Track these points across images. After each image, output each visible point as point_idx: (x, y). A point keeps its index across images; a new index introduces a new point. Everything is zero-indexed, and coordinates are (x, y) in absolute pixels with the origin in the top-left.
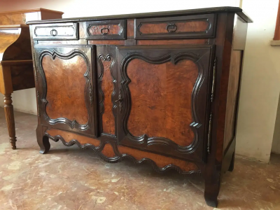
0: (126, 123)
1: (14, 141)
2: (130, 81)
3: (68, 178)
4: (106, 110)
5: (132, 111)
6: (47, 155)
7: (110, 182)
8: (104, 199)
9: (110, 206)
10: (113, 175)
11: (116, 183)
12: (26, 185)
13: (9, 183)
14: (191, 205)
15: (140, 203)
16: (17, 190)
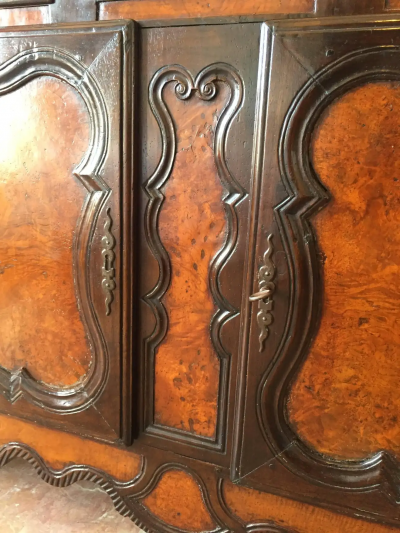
0: (286, 392)
2: (327, 200)
4: (176, 329)
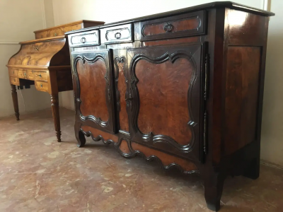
1: (59, 135)
2: (138, 80)
3: (90, 168)
4: (122, 108)
5: (140, 110)
6: (83, 148)
7: (124, 176)
8: (111, 189)
9: (113, 196)
10: (129, 171)
11: (128, 178)
12: (55, 171)
13: (43, 167)
14: (191, 205)
15: (142, 197)
16: (46, 174)
